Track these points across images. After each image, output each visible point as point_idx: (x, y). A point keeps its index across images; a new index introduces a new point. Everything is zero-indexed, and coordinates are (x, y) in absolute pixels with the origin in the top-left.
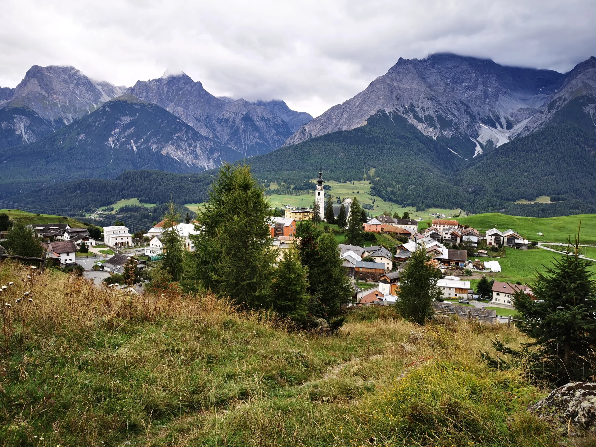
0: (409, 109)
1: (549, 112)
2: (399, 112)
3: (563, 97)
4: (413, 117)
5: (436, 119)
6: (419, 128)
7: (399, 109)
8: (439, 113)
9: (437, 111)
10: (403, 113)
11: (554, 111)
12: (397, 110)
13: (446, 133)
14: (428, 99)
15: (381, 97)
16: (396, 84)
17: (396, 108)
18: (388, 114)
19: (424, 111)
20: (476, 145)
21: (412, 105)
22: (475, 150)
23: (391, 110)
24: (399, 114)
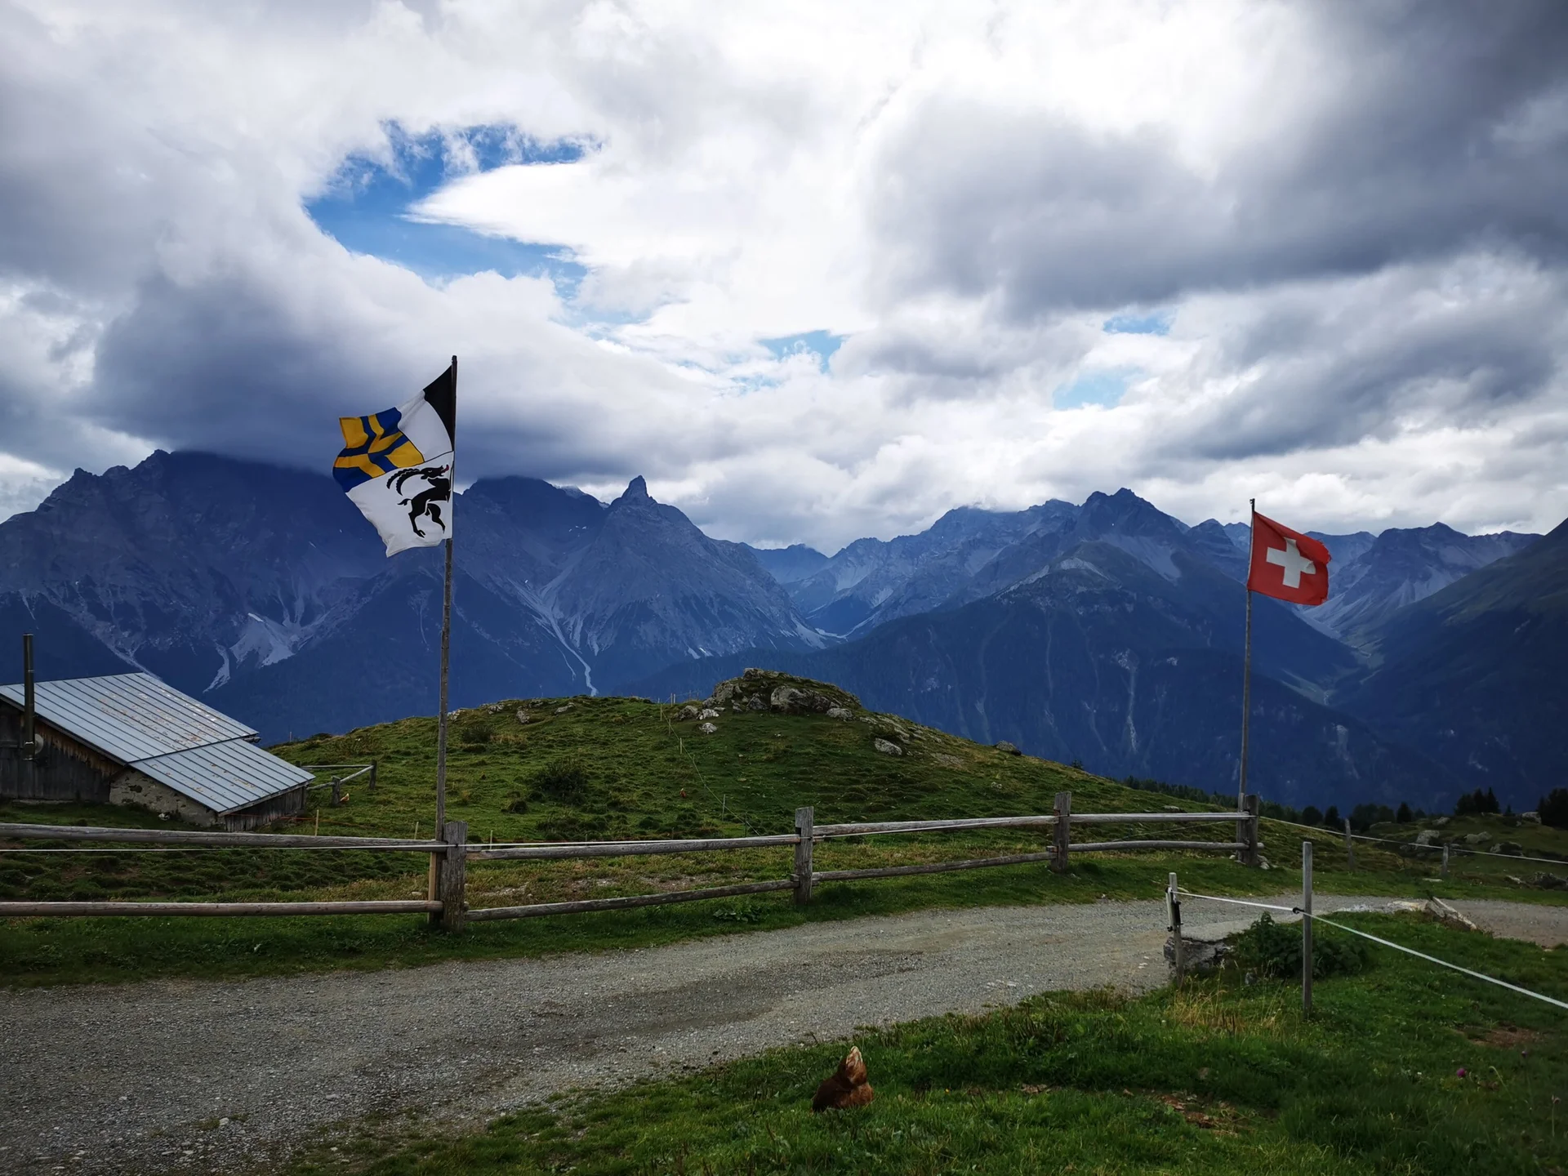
0: (79, 590)
1: (359, 601)
2: (55, 596)
3: (388, 573)
4: (86, 608)
5: (140, 611)
6: (98, 632)
7: (55, 590)
8: (147, 599)
9: (143, 594)
10: (64, 600)
11: (366, 600)
12: (51, 593)
13: (157, 642)
14: (127, 569)
15: (14, 565)
16: (57, 532)
17: (48, 589)
18: (26, 604)
19: (114, 593)
20: (221, 663)
21: (89, 582)
22: (216, 674)
23: (35, 594)
24: (54, 602)
